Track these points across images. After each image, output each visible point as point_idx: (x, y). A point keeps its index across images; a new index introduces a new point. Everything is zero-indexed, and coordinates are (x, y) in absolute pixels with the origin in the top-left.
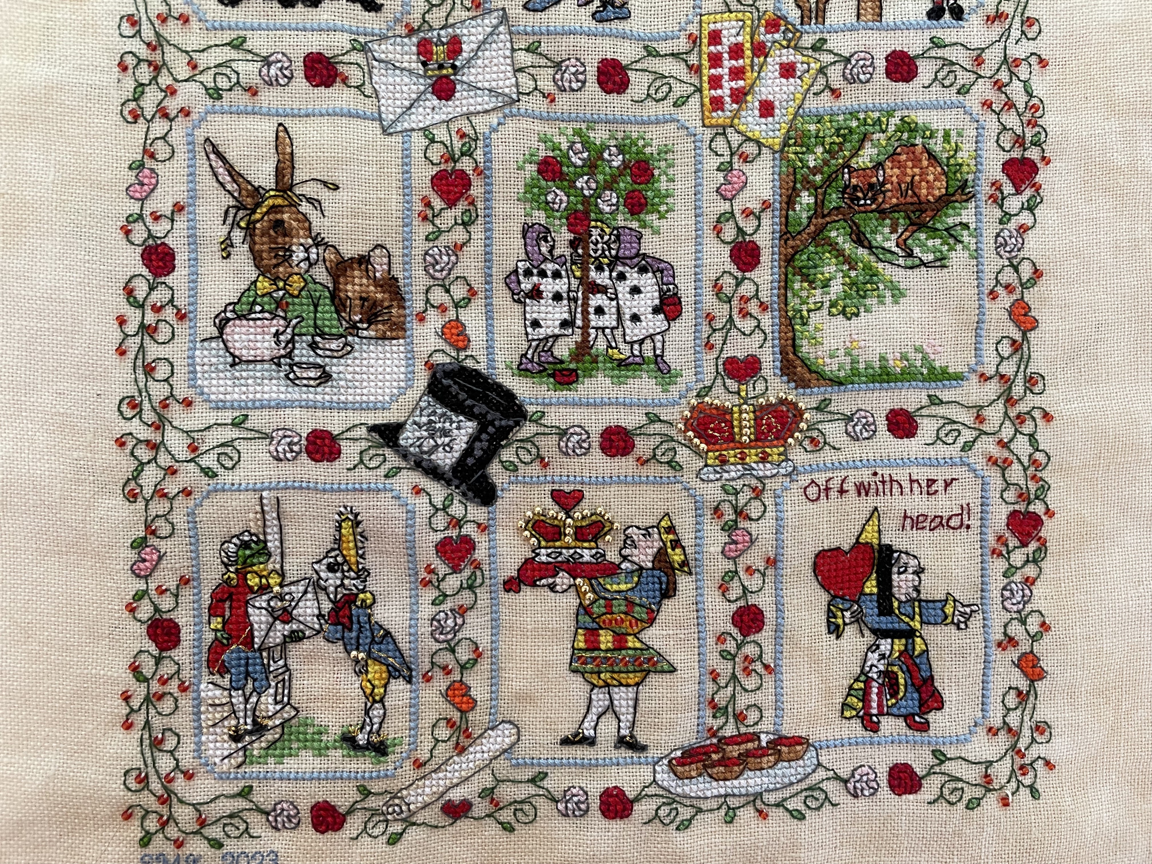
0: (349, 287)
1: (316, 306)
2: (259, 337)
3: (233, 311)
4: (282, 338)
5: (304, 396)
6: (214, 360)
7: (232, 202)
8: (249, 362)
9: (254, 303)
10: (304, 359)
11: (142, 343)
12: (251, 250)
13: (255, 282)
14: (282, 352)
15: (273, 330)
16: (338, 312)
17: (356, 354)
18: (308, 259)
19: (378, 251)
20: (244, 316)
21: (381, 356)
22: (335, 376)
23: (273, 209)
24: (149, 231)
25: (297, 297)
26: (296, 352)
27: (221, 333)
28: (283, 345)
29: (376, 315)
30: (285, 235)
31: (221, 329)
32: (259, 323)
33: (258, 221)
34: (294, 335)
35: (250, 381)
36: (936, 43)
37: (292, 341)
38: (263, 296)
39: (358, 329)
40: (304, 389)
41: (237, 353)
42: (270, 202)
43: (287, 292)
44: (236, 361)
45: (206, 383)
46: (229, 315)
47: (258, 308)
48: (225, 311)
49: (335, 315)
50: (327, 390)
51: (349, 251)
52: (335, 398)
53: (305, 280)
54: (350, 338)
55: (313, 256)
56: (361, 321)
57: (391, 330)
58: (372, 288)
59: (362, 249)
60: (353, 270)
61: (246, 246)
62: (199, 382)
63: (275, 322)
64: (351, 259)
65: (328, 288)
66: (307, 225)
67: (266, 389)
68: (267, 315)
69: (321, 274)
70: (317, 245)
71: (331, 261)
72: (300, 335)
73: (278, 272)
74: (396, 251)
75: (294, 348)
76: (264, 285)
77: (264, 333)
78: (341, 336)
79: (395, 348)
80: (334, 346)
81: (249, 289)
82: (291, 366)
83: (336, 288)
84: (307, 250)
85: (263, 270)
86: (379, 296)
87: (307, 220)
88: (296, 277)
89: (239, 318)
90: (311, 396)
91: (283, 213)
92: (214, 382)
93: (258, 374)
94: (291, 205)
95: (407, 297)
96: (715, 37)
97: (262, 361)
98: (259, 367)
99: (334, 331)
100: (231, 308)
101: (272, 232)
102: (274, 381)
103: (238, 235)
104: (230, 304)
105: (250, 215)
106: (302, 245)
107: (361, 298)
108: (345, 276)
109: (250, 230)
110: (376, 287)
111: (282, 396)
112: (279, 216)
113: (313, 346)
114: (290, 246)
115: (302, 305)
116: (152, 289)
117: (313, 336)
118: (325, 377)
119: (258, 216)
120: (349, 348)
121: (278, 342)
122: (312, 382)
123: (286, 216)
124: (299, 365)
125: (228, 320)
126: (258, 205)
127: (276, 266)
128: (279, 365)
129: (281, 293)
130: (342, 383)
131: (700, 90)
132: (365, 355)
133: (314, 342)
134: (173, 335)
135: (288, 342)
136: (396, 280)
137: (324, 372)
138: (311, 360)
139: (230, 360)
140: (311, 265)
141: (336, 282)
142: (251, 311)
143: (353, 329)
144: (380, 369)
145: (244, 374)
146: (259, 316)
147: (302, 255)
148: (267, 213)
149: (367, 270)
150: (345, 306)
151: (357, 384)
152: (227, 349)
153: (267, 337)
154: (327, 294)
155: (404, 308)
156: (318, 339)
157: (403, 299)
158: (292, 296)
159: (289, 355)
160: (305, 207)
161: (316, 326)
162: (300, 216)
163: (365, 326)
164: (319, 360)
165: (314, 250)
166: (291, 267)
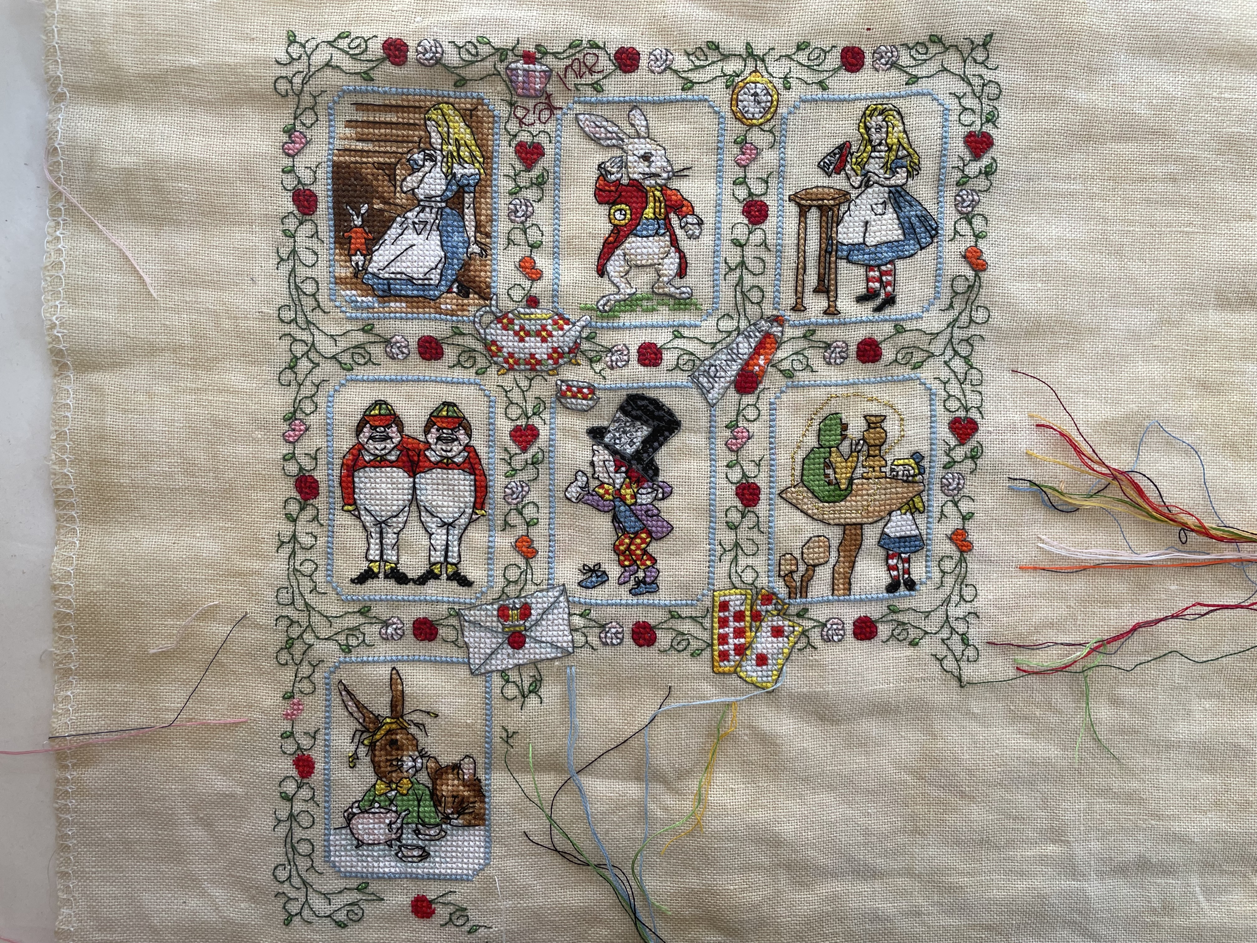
0: (444, 787)
1: (419, 801)
2: (376, 826)
3: (358, 807)
4: (393, 826)
5: (409, 870)
6: (343, 842)
7: (359, 727)
8: (369, 844)
9: (374, 801)
10: (409, 842)
11: (291, 827)
12: (372, 761)
13: (375, 785)
14: (394, 836)
15: (387, 821)
16: (435, 806)
17: (449, 838)
18: (415, 767)
19: (466, 760)
20: (366, 812)
21: (466, 838)
22: (432, 854)
23: (390, 732)
24: (299, 744)
25: (405, 795)
26: (404, 836)
27: (349, 824)
28: (395, 831)
29: (464, 809)
30: (397, 749)
31: (349, 820)
32: (377, 816)
33: (378, 740)
34: (402, 824)
35: (369, 859)
36: (893, 610)
37: (401, 828)
38: (380, 795)
39: (451, 819)
40: (409, 864)
41: (360, 838)
42: (387, 727)
43: (398, 792)
44: (360, 844)
45: (337, 859)
46: (354, 810)
47: (377, 805)
48: (352, 808)
49: (433, 809)
50: (426, 864)
51: (446, 759)
52: (431, 871)
53: (412, 783)
54: (444, 826)
55: (419, 765)
56: (452, 813)
57: (474, 818)
58: (461, 788)
59: (455, 758)
60: (447, 773)
61: (368, 759)
62: (332, 859)
63: (388, 815)
64: (447, 766)
65: (428, 787)
66: (415, 742)
67: (381, 864)
68: (382, 810)
69: (423, 777)
70: (422, 757)
71: (432, 768)
72: (408, 824)
73: (392, 776)
74: (480, 760)
75: (402, 833)
76: (381, 787)
77: (380, 822)
78: (437, 825)
79: (477, 833)
80: (432, 832)
81: (370, 790)
82: (400, 847)
83: (434, 789)
84: (414, 760)
85: (380, 775)
86: (466, 793)
87: (414, 738)
88: (405, 781)
89: (362, 812)
90: (414, 870)
91: (397, 734)
92: (343, 859)
93: (375, 854)
94: (402, 728)
95: (487, 794)
96: (724, 606)
97: (379, 844)
98: (376, 848)
99: (432, 821)
100: (356, 805)
101: (388, 747)
102: (387, 858)
103: (362, 751)
104: (356, 802)
105: (372, 736)
106: (410, 756)
107: (453, 796)
108: (441, 779)
109: (372, 746)
110: (464, 786)
111: (393, 870)
112: (393, 737)
113: (417, 832)
114: (402, 757)
115: (409, 801)
116: (299, 787)
117: (417, 824)
118: (425, 856)
119: (377, 737)
120: (443, 834)
121: (391, 829)
122: (415, 859)
123: (398, 737)
124: (405, 846)
125: (354, 814)
126: (379, 729)
127: (392, 772)
128: (391, 846)
129: (393, 793)
130: (437, 859)
131: (711, 645)
132: (455, 838)
133: (418, 829)
134: (314, 823)
135: (398, 829)
136: (479, 781)
137: (424, 851)
138: (415, 842)
139: (355, 842)
140: (417, 771)
141: (434, 783)
142: (371, 806)
143: (447, 819)
144: (466, 849)
145: (365, 853)
146: (377, 811)
147: (410, 764)
148: (385, 735)
149: (458, 774)
150: (440, 802)
151: (448, 860)
152: (353, 834)
153: (382, 826)
154: (428, 792)
155: (485, 802)
156: (420, 826)
157: (484, 796)
158: (402, 795)
159: (399, 839)
160: (413, 730)
161: (419, 817)
162: (410, 736)
163: (455, 816)
164: (420, 843)
165: (420, 760)
166: (402, 772)
